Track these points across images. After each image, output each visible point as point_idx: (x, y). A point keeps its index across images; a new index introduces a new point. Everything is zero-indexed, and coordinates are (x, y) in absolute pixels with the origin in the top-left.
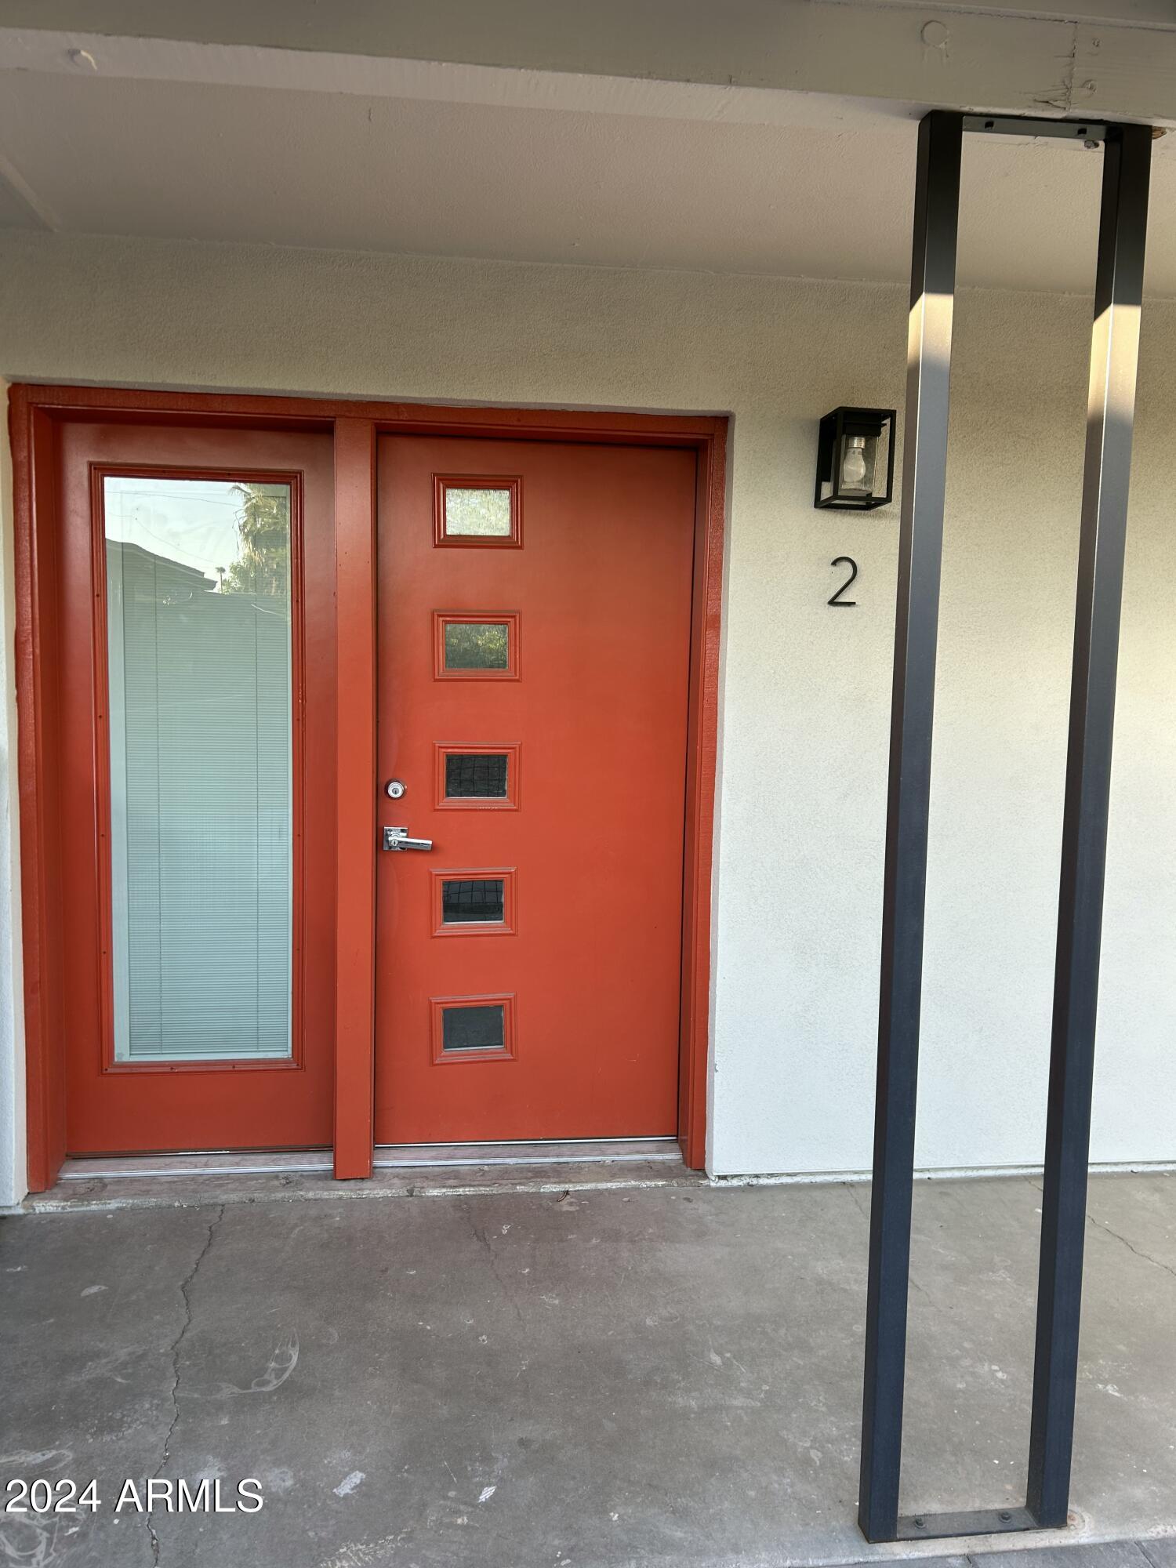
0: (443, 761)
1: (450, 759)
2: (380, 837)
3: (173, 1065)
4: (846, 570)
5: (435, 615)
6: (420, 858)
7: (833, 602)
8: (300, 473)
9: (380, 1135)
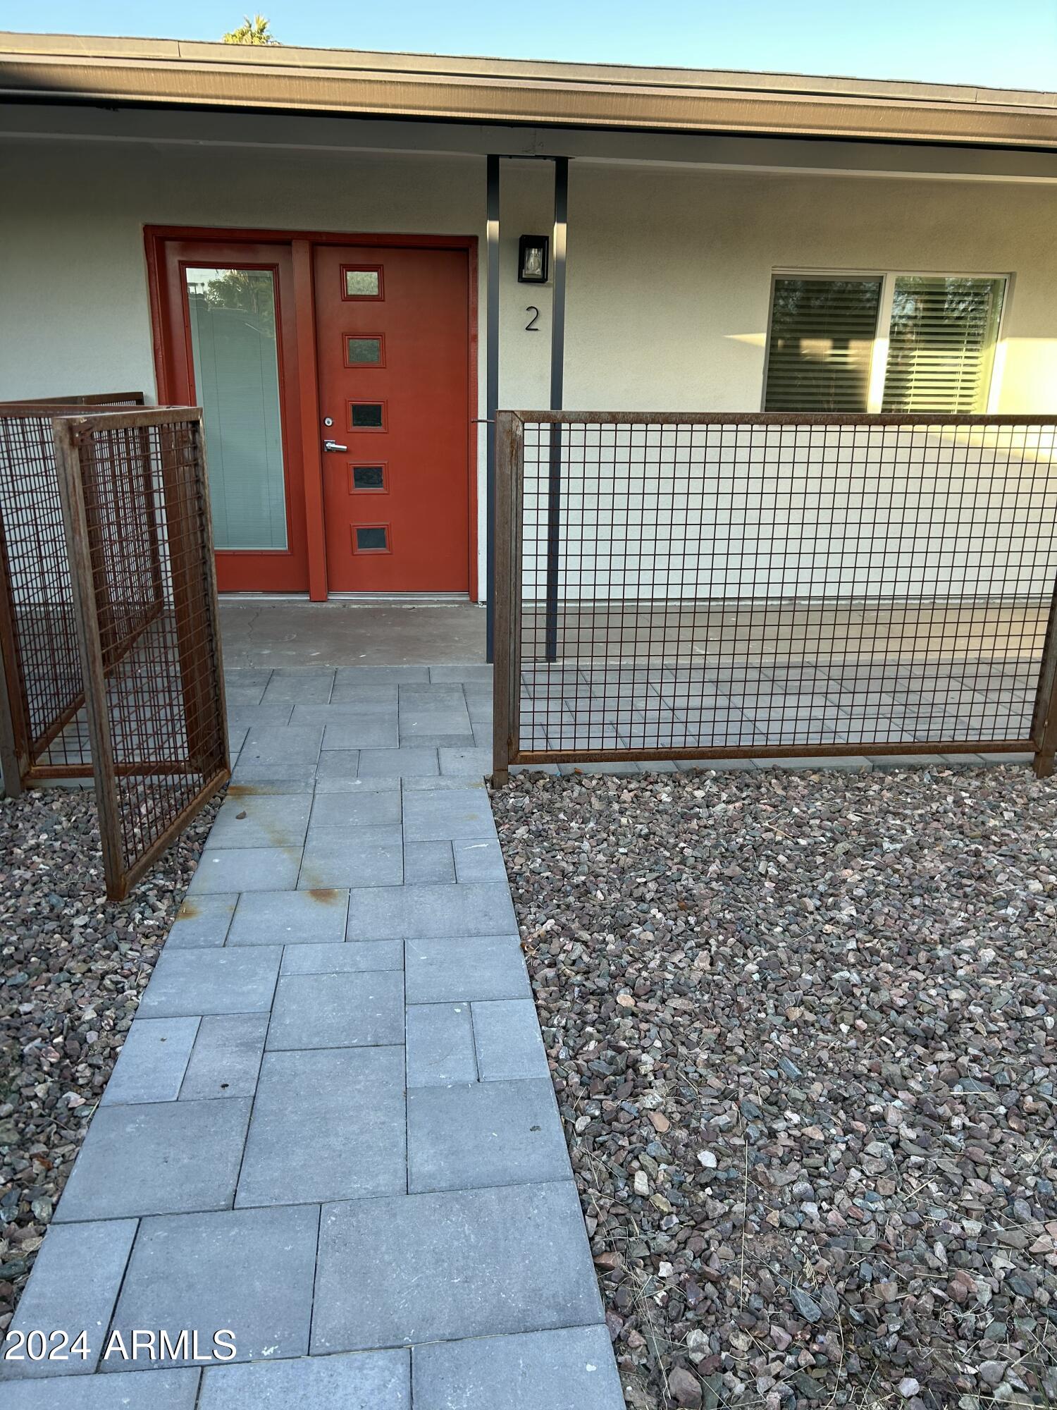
0: (350, 409)
1: (354, 407)
2: (323, 444)
3: (234, 551)
4: (534, 313)
5: (344, 334)
6: (342, 455)
7: (527, 329)
8: (278, 265)
9: (330, 588)
